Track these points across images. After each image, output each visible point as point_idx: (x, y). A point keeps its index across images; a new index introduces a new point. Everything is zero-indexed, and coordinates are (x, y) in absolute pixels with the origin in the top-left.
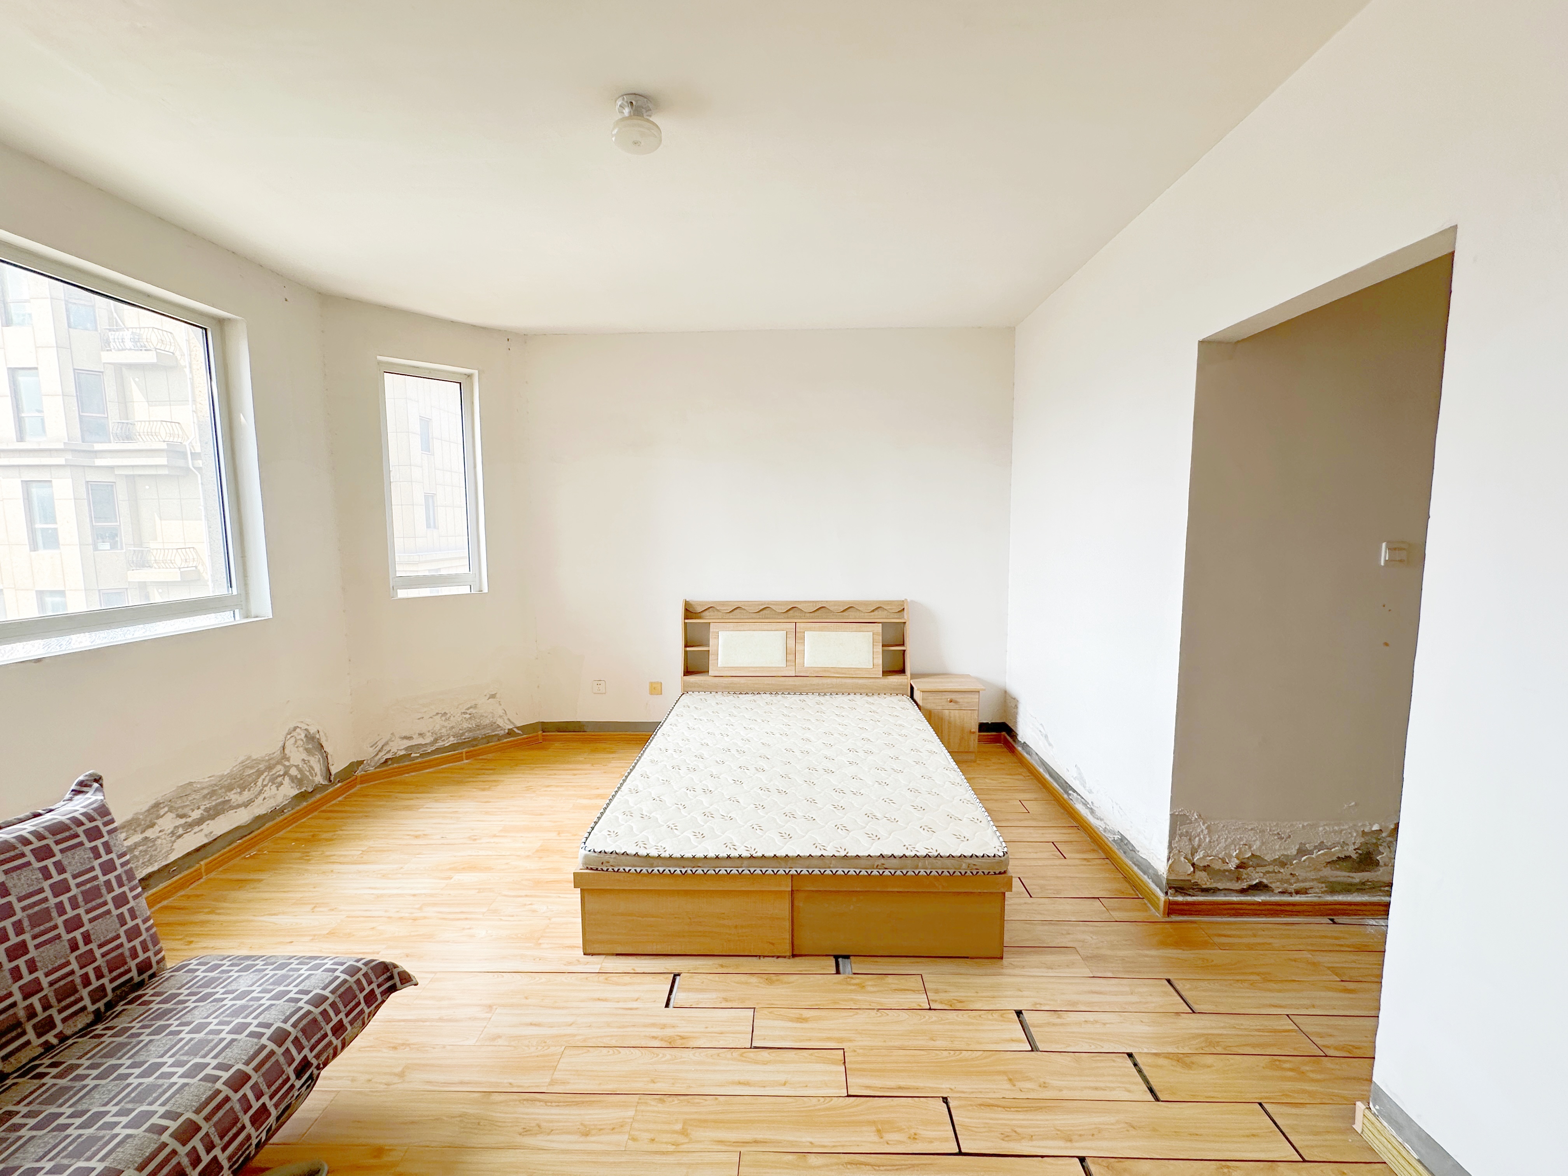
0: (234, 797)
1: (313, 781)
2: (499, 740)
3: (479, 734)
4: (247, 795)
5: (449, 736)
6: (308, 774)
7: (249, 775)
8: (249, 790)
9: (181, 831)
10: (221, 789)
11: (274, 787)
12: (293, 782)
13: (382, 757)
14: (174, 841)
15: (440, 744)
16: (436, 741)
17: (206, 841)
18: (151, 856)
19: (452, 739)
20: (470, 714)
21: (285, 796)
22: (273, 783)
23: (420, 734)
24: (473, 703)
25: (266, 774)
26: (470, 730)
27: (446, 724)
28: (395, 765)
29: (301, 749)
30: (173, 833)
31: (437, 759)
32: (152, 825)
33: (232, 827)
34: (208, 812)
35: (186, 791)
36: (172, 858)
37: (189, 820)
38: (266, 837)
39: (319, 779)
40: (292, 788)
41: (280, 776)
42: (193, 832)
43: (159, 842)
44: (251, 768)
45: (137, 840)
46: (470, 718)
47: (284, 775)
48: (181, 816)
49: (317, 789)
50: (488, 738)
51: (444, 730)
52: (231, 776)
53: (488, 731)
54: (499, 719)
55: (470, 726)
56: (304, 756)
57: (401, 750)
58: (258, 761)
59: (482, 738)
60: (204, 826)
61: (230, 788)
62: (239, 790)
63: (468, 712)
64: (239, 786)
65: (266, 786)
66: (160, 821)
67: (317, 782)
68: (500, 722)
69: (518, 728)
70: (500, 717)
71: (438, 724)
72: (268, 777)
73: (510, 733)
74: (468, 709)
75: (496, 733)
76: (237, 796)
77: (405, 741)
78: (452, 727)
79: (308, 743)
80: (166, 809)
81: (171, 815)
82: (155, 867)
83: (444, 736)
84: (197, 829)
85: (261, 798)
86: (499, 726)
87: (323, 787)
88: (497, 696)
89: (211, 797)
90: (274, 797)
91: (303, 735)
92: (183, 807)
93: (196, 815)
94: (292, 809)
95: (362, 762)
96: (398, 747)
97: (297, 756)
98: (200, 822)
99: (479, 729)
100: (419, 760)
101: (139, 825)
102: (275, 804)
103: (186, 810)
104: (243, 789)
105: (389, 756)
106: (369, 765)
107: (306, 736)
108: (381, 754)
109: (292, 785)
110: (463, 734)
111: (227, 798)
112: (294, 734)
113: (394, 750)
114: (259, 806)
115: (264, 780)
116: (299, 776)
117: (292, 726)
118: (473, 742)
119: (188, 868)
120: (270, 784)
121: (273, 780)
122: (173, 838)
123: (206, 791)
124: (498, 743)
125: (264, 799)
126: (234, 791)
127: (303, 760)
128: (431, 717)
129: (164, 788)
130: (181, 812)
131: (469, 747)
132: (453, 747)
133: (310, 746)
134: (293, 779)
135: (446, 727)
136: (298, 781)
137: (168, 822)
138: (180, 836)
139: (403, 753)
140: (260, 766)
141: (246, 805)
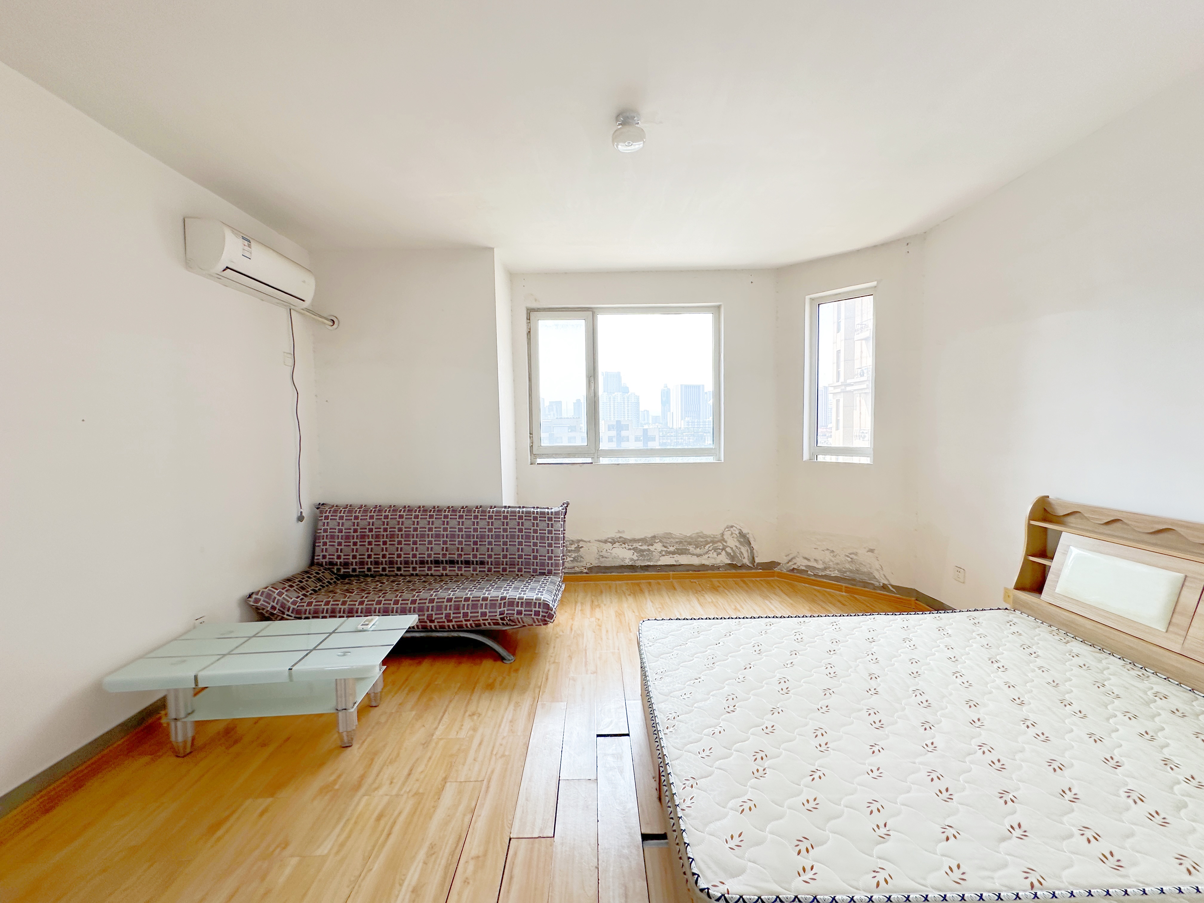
0: (691, 548)
1: (742, 561)
2: (874, 589)
3: (858, 577)
4: (698, 551)
5: (835, 569)
6: (739, 555)
7: (701, 542)
8: (700, 549)
9: (664, 553)
10: (685, 542)
11: (715, 553)
12: (728, 556)
13: (791, 566)
14: (661, 557)
15: (827, 572)
16: (825, 569)
17: (675, 563)
18: (650, 558)
19: (836, 572)
20: (851, 559)
21: (721, 561)
22: (715, 551)
23: (815, 560)
24: (854, 551)
25: (711, 544)
26: (851, 571)
27: (833, 559)
28: (798, 575)
29: (735, 540)
30: (660, 552)
31: (825, 582)
32: (652, 545)
33: (689, 563)
34: (677, 550)
35: (669, 535)
36: (659, 563)
37: (669, 550)
38: (706, 577)
39: (746, 561)
40: (727, 558)
41: (720, 549)
42: (670, 556)
43: (654, 553)
44: (702, 538)
45: (645, 548)
46: (852, 562)
47: (722, 550)
48: (665, 547)
49: (743, 566)
50: (865, 584)
51: (831, 563)
52: (690, 537)
53: (865, 578)
54: (876, 572)
55: (851, 568)
56: (738, 544)
57: (803, 566)
58: (707, 536)
59: (860, 582)
60: (675, 556)
61: (690, 544)
62: (694, 547)
63: (851, 556)
64: (695, 545)
65: (710, 550)
66: (655, 544)
67: (744, 563)
68: (877, 575)
69: (893, 586)
70: (877, 570)
71: (828, 557)
72: (712, 547)
73: (884, 587)
74: (850, 554)
75: (872, 582)
76: (693, 549)
77: (806, 561)
78: (838, 564)
79: (741, 538)
80: (658, 540)
81: (660, 544)
82: (651, 564)
83: (832, 568)
84: (671, 556)
85: (707, 556)
86: (875, 578)
87: (748, 568)
88: (876, 552)
89: (680, 544)
90: (715, 558)
91: (737, 532)
92: (666, 543)
93: (672, 549)
94: (725, 570)
95: (780, 564)
96: (801, 563)
97: (732, 543)
98: (673, 553)
99: (858, 573)
100: (813, 578)
101: (647, 542)
102: (715, 563)
103: (668, 545)
104: (697, 547)
105: (795, 567)
106: (783, 567)
107: (739, 533)
108: (790, 563)
109: (727, 557)
110: (845, 572)
111: (687, 548)
112: (732, 529)
113: (799, 564)
114: (705, 559)
115: (709, 547)
116: (732, 554)
117: (730, 524)
118: (852, 581)
119: (666, 572)
120: (713, 551)
121: (715, 549)
122: (660, 555)
123: (677, 540)
124: (873, 591)
125: (709, 557)
126: (692, 546)
127: (736, 546)
128: (823, 551)
129: (659, 531)
130: (665, 545)
131: (849, 584)
132: (836, 579)
133: (742, 540)
134: (728, 554)
135: (833, 562)
136: (732, 558)
137: (658, 547)
138: (663, 555)
139: (804, 568)
140: (708, 539)
141: (698, 556)
